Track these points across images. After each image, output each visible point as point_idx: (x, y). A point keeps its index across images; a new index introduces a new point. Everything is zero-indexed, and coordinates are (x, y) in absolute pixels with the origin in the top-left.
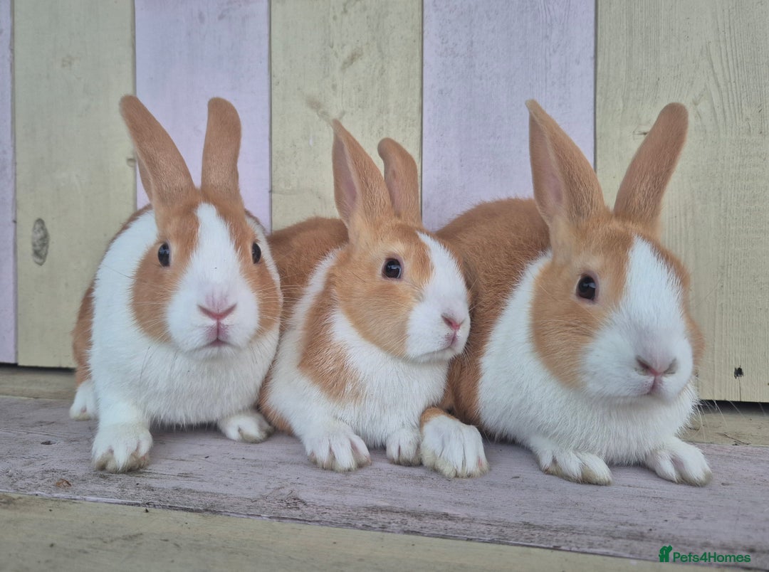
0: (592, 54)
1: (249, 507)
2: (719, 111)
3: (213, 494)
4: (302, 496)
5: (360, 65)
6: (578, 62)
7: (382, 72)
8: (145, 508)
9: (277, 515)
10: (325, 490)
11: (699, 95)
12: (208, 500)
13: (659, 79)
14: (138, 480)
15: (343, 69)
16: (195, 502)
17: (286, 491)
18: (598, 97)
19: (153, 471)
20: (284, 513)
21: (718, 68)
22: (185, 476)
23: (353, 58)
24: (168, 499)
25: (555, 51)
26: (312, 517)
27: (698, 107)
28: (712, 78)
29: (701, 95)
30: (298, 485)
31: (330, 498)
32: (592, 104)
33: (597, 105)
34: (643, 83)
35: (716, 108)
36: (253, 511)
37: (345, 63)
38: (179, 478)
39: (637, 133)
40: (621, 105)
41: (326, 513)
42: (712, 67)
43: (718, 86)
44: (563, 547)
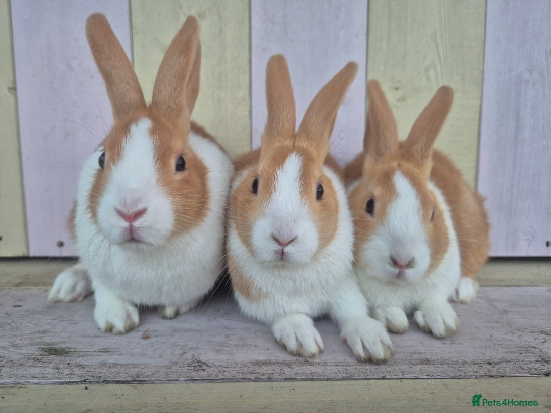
0: (365, 31)
1: (167, 374)
3: (135, 366)
4: (203, 358)
6: (357, 37)
9: (190, 378)
10: (217, 351)
12: (133, 371)
13: (406, 53)
14: (68, 360)
16: (123, 375)
17: (189, 356)
18: (369, 62)
19: (77, 350)
20: (194, 375)
21: (440, 48)
22: (106, 351)
24: (100, 375)
25: (341, 28)
26: (217, 376)
27: (428, 73)
28: (437, 55)
29: (430, 66)
30: (196, 349)
31: (222, 358)
32: (365, 67)
33: (368, 67)
36: (171, 377)
38: (100, 354)
39: (392, 88)
41: (225, 371)
42: (437, 47)
43: (440, 60)
44: (387, 377)
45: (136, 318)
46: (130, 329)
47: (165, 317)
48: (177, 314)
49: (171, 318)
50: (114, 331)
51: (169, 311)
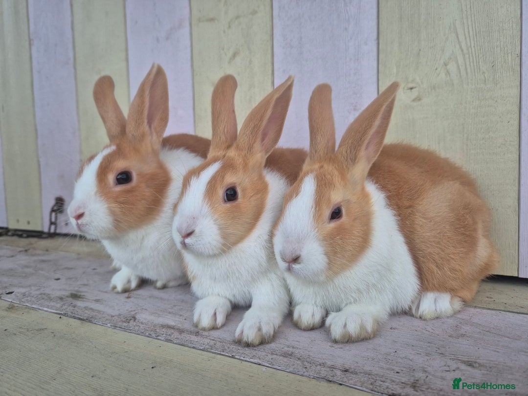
0: (375, 37)
2: (462, 69)
3: (98, 312)
4: (138, 316)
5: (238, 59)
6: (366, 44)
7: (251, 62)
8: (60, 316)
9: (115, 325)
10: (153, 314)
11: (449, 58)
12: (93, 314)
13: (420, 50)
14: (74, 301)
15: (229, 62)
16: (86, 315)
18: (380, 66)
20: (120, 324)
21: (462, 38)
23: (235, 55)
24: (76, 313)
25: (351, 38)
27: (448, 67)
28: (458, 46)
29: (450, 58)
30: (143, 310)
31: (150, 318)
32: (376, 71)
33: (380, 71)
34: (409, 54)
35: (460, 67)
36: (106, 322)
37: (230, 59)
38: (93, 302)
39: (406, 88)
40: (395, 70)
42: (458, 37)
43: (462, 51)
44: (236, 357)
45: (134, 284)
46: (126, 291)
47: (155, 288)
48: (164, 287)
49: (159, 289)
50: (116, 290)
51: (159, 284)
